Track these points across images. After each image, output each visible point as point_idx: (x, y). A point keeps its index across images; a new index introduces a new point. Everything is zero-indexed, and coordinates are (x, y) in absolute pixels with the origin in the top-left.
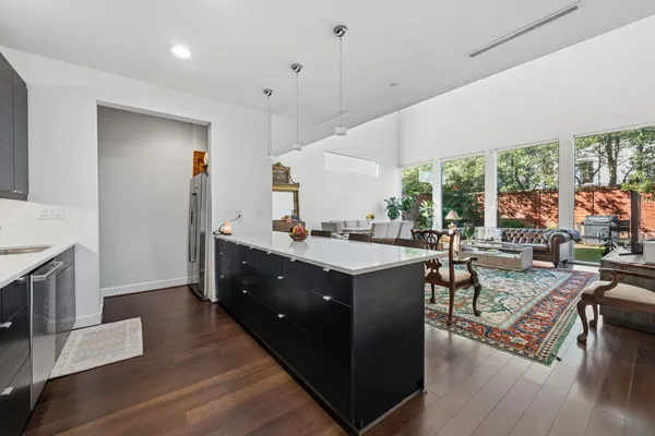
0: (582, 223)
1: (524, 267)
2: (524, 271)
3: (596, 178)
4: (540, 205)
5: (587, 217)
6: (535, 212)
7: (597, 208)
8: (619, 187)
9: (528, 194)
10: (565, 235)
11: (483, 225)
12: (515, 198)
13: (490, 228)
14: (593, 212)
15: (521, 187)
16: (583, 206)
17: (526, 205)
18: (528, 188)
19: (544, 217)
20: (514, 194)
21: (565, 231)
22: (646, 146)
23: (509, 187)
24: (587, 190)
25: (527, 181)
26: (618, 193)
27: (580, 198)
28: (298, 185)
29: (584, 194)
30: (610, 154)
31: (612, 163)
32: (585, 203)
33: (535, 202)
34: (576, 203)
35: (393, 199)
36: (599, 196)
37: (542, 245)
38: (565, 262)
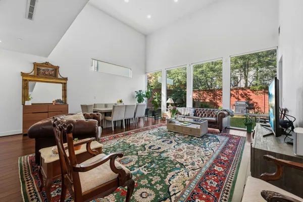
0: (234, 105)
1: (202, 133)
2: (202, 137)
3: (239, 84)
4: (217, 95)
5: (236, 102)
6: (214, 99)
7: (240, 97)
8: (249, 88)
9: (212, 91)
10: (225, 113)
11: (186, 106)
12: (206, 92)
13: (189, 108)
14: (238, 99)
15: (209, 87)
16: (234, 96)
17: (210, 96)
18: (211, 88)
19: (218, 102)
20: (205, 91)
21: (225, 111)
22: (260, 69)
23: (203, 87)
24: (236, 89)
25: (211, 84)
26: (248, 90)
27: (232, 92)
28: (66, 79)
29: (235, 91)
30: (245, 73)
31: (246, 77)
32: (235, 95)
33: (214, 94)
34: (231, 95)
35: (140, 91)
36: (241, 92)
37: (214, 119)
38: (226, 128)
